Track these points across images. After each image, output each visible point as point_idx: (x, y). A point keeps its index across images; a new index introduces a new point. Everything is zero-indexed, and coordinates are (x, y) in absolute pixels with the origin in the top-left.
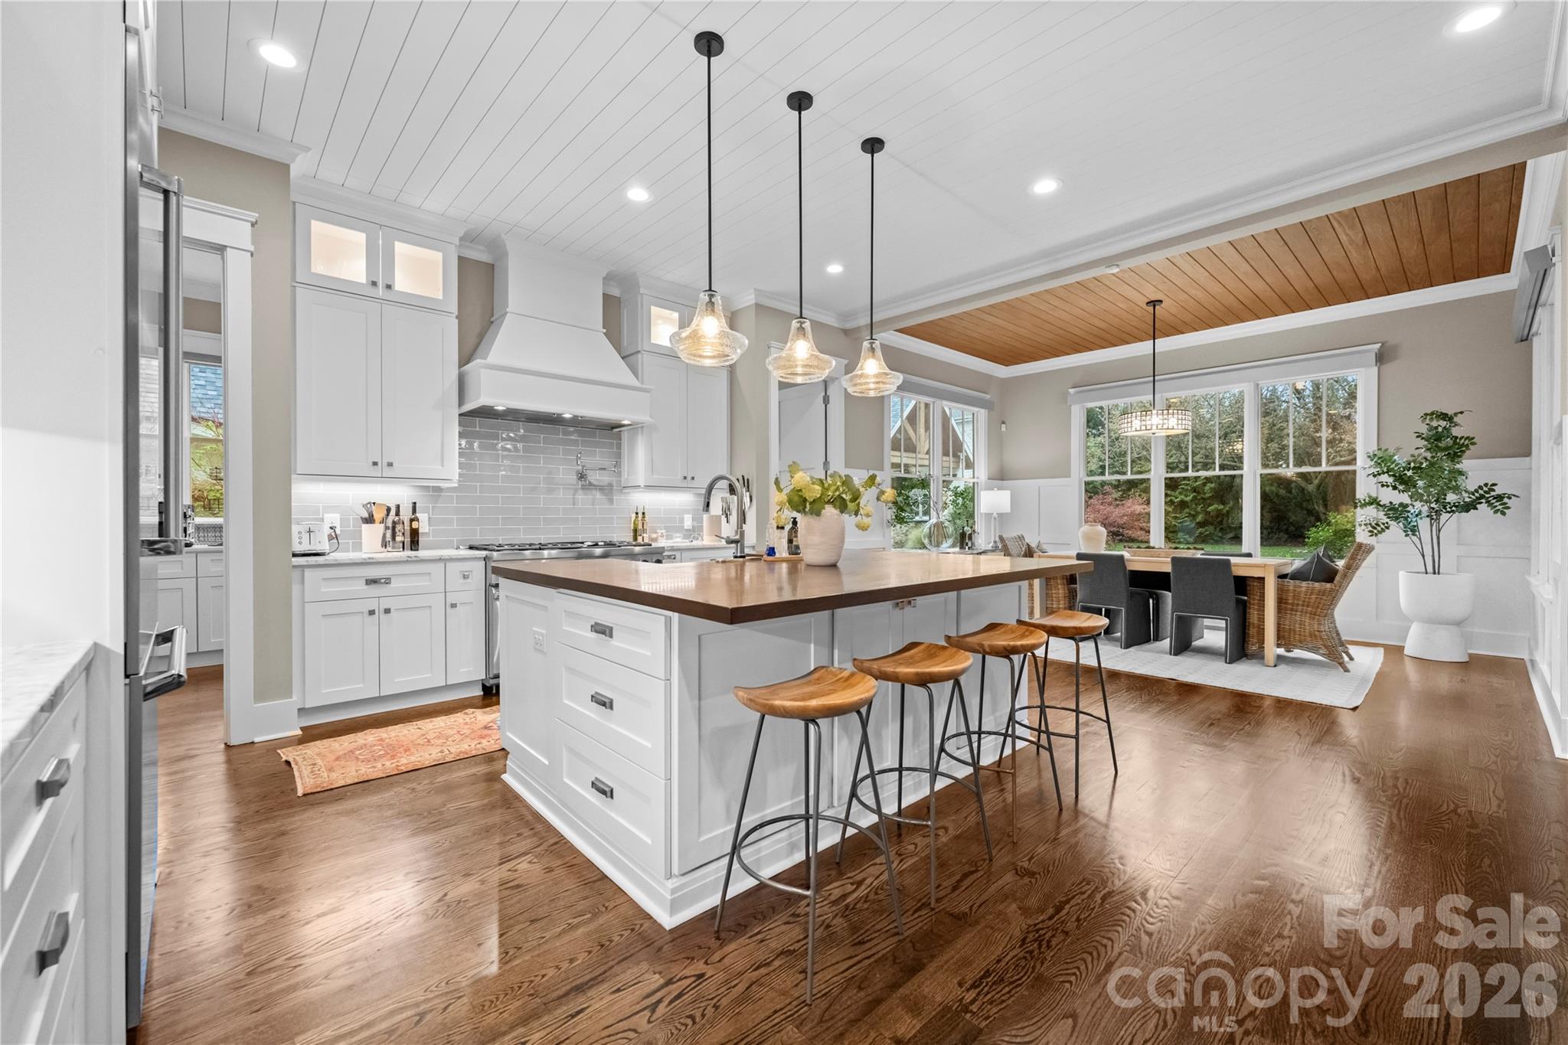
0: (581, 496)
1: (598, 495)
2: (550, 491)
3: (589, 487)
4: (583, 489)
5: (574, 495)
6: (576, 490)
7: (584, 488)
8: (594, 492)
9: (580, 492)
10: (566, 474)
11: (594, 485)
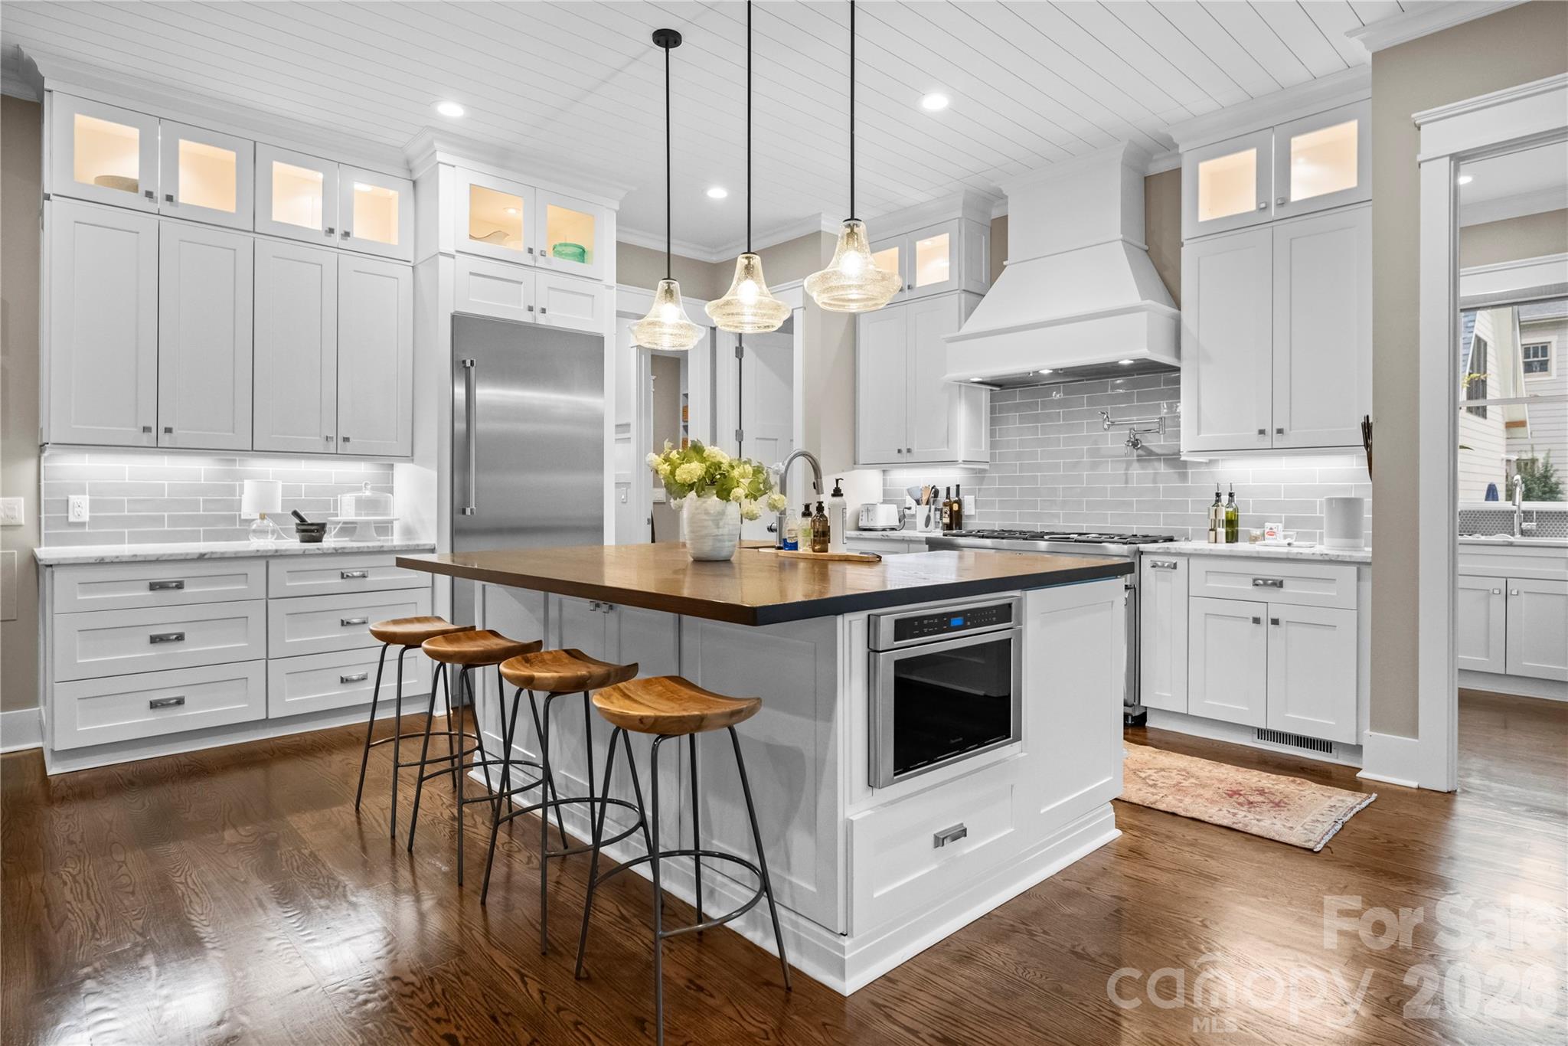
0: (1136, 470)
1: (1162, 468)
2: (1094, 466)
3: (1148, 456)
4: (1138, 460)
5: (1127, 469)
6: (1129, 464)
7: (1140, 459)
8: (1156, 464)
9: (1136, 465)
10: (1115, 442)
11: (1158, 455)
